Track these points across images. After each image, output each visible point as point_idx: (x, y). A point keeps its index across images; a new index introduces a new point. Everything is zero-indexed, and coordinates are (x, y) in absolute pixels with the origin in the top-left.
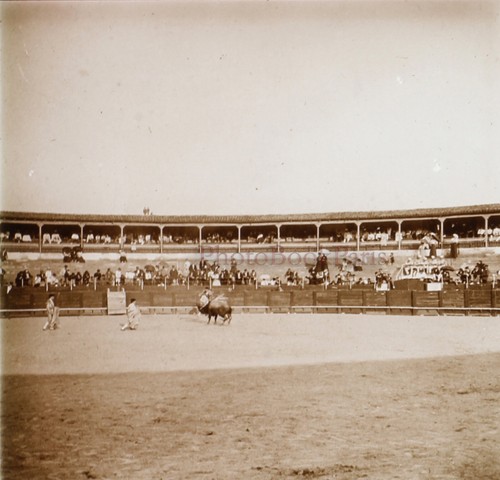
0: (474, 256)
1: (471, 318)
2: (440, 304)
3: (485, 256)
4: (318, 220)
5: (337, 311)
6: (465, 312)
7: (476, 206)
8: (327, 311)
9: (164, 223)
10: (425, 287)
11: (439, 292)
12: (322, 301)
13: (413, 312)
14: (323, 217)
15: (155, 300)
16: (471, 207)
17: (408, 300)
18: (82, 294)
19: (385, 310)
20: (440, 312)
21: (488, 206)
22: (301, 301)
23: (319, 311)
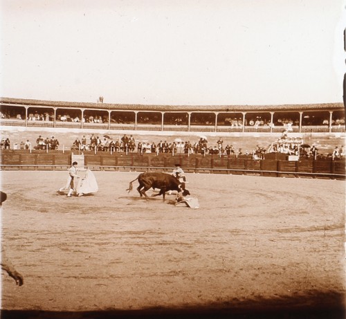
0: (321, 138)
1: (317, 180)
2: (297, 170)
3: (329, 138)
4: (216, 110)
5: (227, 172)
6: (313, 176)
7: (324, 104)
8: (220, 172)
9: (111, 109)
10: (287, 158)
11: (296, 162)
12: (217, 165)
13: (277, 175)
14: (220, 108)
15: (104, 161)
16: (321, 104)
17: (275, 166)
18: (54, 156)
19: (259, 173)
20: (296, 176)
21: (332, 104)
22: (203, 165)
23: (215, 172)
